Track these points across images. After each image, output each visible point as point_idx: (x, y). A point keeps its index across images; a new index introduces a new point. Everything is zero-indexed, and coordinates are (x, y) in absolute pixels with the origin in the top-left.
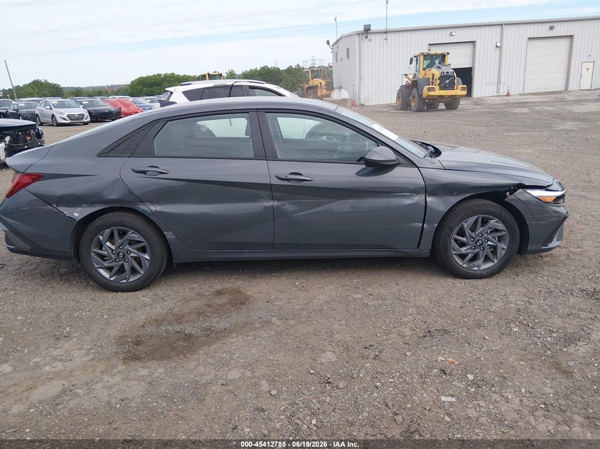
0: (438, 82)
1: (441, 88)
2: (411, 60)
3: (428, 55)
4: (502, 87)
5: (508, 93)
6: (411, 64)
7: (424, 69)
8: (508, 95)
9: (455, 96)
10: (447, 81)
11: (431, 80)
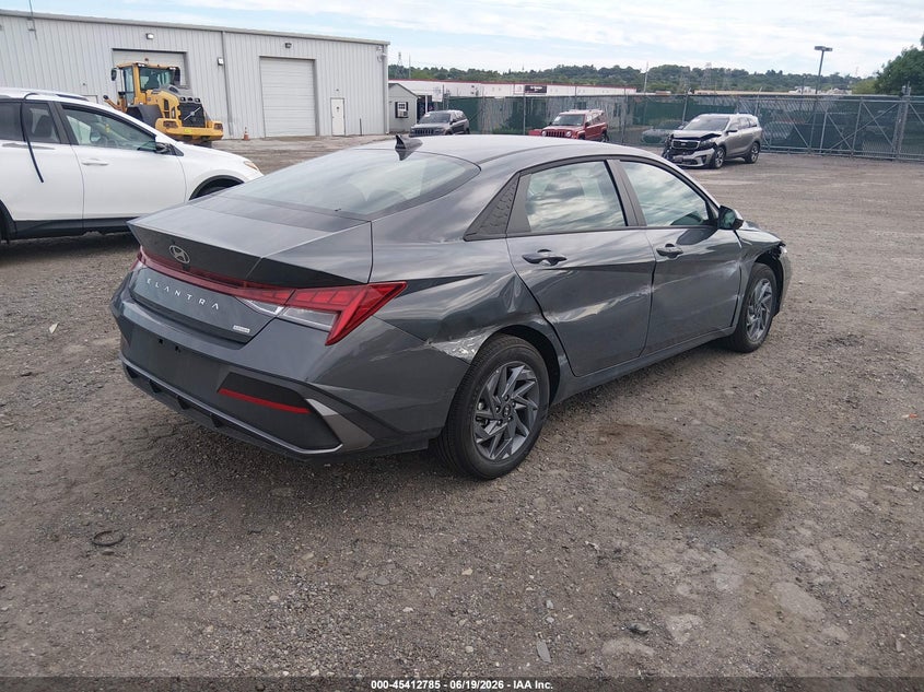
0: (178, 113)
1: (185, 124)
2: (113, 72)
3: (146, 67)
4: (235, 127)
5: (245, 136)
6: (113, 79)
7: (143, 90)
8: (246, 138)
9: (207, 137)
10: (193, 113)
11: (162, 110)
